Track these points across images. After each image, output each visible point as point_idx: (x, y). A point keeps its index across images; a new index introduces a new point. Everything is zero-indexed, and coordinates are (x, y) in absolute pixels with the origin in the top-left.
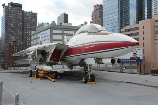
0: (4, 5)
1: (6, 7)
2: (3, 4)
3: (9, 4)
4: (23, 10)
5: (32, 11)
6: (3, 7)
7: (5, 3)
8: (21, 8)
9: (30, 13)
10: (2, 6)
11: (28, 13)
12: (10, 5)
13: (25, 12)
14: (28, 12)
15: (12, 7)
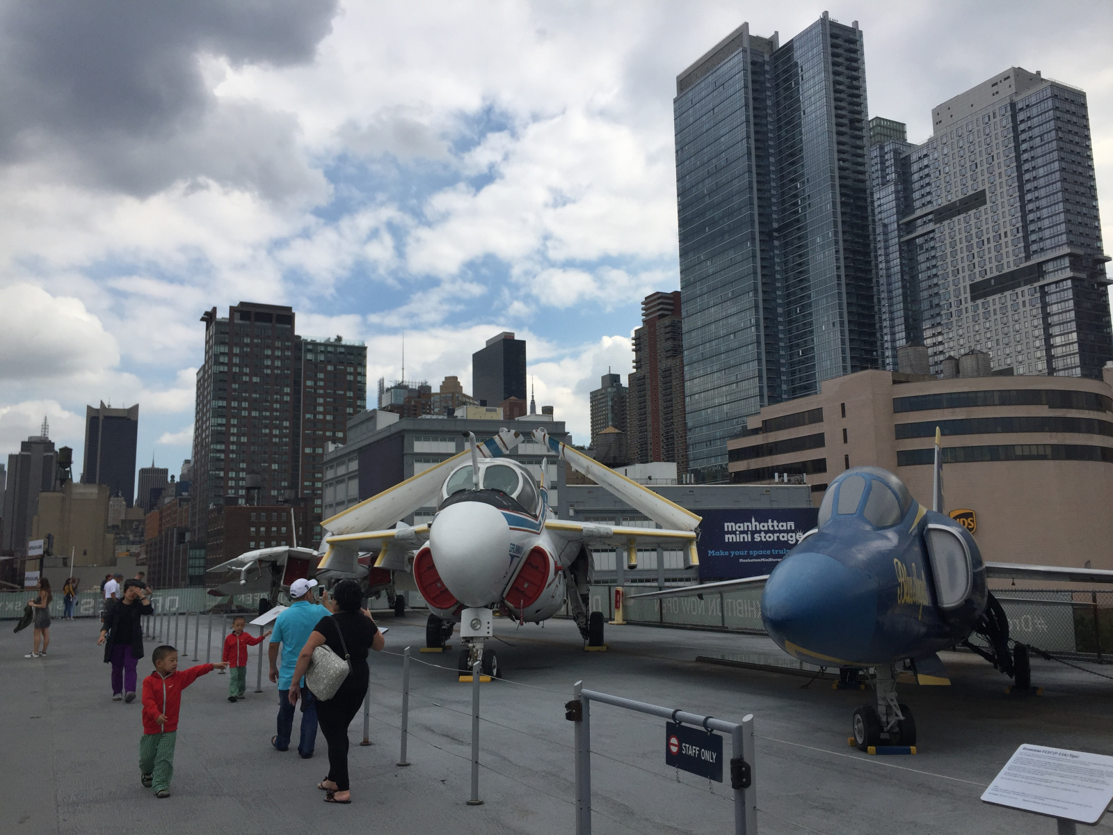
0: (209, 317)
1: (220, 324)
2: (206, 313)
3: (232, 309)
4: (299, 337)
5: (339, 339)
6: (204, 323)
7: (215, 309)
8: (289, 326)
9: (330, 349)
10: (203, 319)
11: (322, 348)
12: (237, 315)
13: (306, 343)
14: (323, 341)
15: (248, 322)
